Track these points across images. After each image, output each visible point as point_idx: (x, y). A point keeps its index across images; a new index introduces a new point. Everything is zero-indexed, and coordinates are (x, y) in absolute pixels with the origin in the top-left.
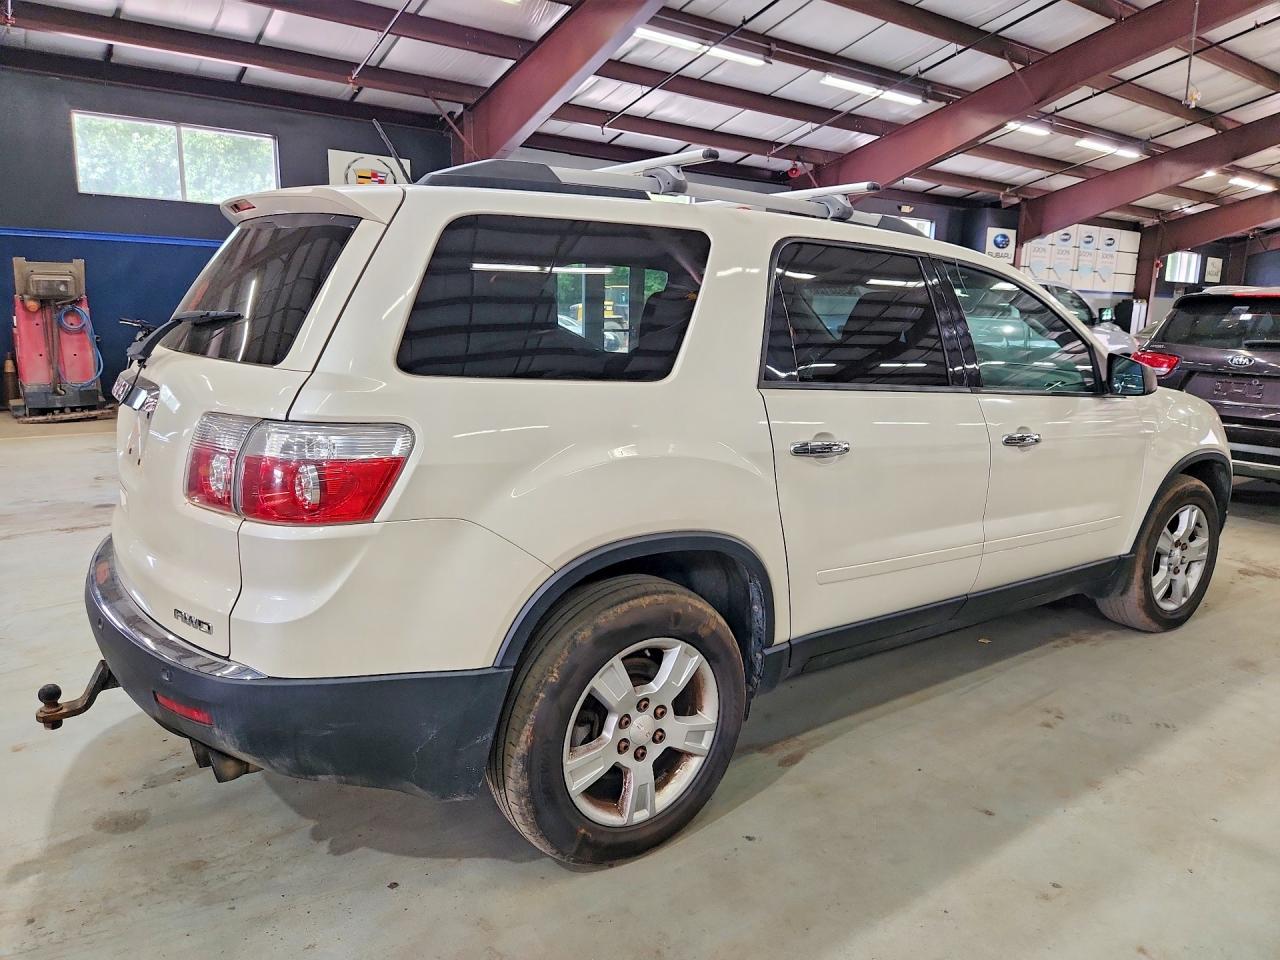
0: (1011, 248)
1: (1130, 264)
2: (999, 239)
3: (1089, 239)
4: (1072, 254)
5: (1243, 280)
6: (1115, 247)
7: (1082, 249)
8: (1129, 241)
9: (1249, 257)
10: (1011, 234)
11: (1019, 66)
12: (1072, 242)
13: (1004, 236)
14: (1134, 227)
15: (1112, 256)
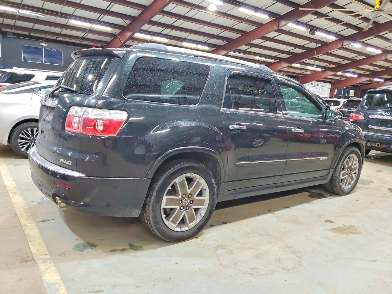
1: (328, 91)
3: (318, 85)
4: (313, 88)
5: (359, 96)
6: (324, 87)
7: (316, 87)
8: (328, 86)
9: (361, 90)
11: (290, 56)
12: (313, 85)
14: (330, 82)
15: (324, 89)
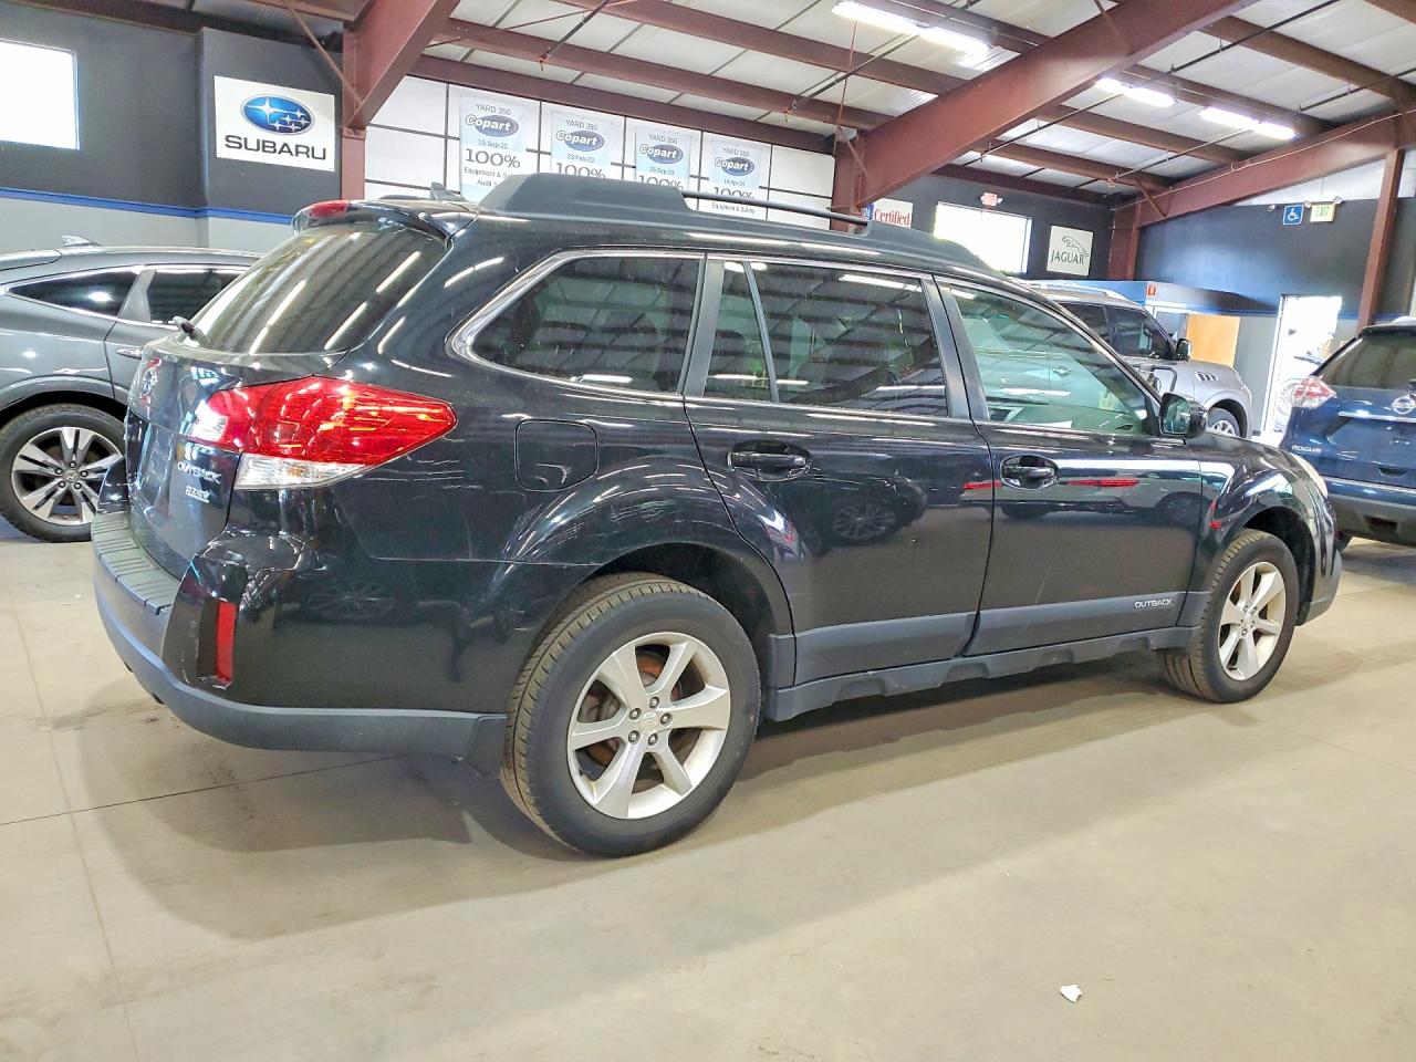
0: (322, 134)
2: (267, 110)
10: (320, 105)
13: (291, 106)
